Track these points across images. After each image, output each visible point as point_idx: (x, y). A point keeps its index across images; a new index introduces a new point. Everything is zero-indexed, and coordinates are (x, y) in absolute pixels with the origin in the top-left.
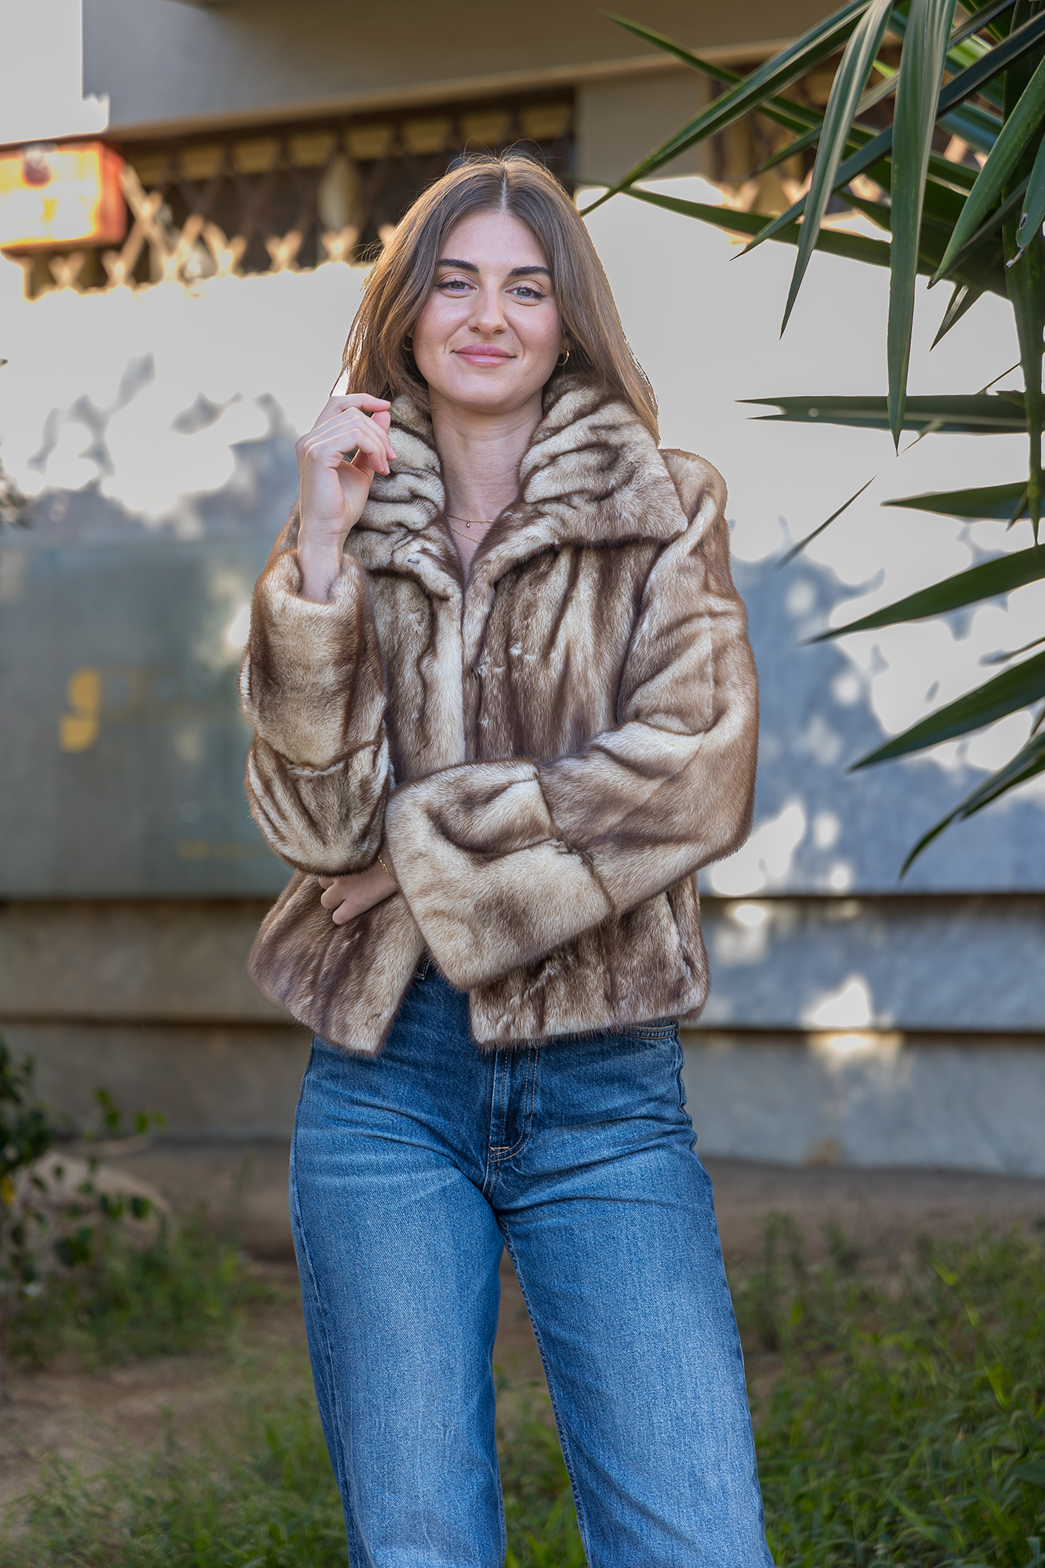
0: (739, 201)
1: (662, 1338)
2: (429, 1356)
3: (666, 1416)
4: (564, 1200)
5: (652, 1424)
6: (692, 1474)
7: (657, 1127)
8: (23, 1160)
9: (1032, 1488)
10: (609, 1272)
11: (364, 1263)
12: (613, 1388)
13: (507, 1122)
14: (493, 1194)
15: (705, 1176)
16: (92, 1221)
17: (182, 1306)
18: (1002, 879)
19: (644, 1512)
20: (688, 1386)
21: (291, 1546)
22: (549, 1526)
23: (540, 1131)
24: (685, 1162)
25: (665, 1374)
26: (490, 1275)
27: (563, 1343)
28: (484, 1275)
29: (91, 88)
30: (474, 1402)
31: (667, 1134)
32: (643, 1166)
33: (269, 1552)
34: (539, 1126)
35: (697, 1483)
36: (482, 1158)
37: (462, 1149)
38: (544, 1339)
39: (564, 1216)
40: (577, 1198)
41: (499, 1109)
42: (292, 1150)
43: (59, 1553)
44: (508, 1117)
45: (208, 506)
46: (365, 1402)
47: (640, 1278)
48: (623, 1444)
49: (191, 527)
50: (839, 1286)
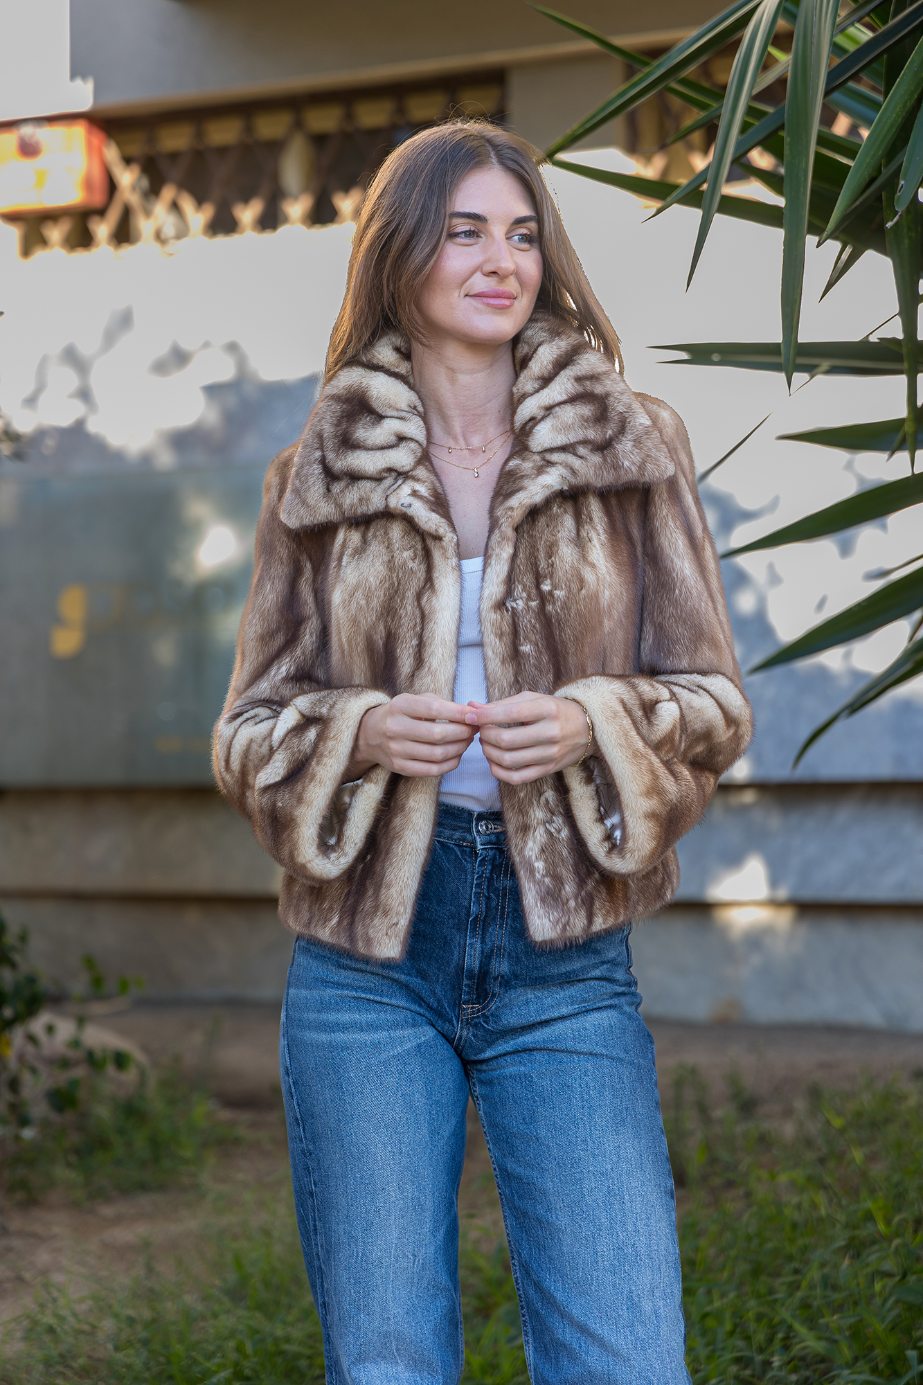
0: (649, 171)
1: (609, 1177)
2: (402, 1193)
3: (609, 1245)
4: (525, 1050)
5: (596, 1253)
6: (630, 1298)
7: (610, 988)
8: (19, 1019)
9: (910, 1307)
10: (564, 1116)
11: (347, 1110)
12: (562, 1219)
13: (478, 983)
14: (463, 1047)
15: (649, 1035)
16: (80, 1072)
17: (159, 1147)
18: (884, 769)
19: (584, 1330)
20: (629, 1220)
21: (255, 1360)
22: (484, 1342)
23: (507, 991)
24: (632, 1022)
25: (610, 1209)
26: (458, 1122)
27: (519, 1178)
28: (453, 1121)
29: (78, 70)
30: (441, 1234)
31: (618, 995)
32: (596, 1023)
33: (236, 1364)
34: (506, 986)
35: (634, 1306)
36: (455, 1015)
37: (438, 1007)
38: (501, 1174)
39: (525, 1065)
40: (537, 1049)
41: (471, 971)
42: (284, 1008)
43: (50, 1366)
44: (478, 978)
45: (181, 440)
46: (345, 1233)
47: (590, 1123)
48: (568, 1269)
49: (166, 459)
50: (739, 1129)
